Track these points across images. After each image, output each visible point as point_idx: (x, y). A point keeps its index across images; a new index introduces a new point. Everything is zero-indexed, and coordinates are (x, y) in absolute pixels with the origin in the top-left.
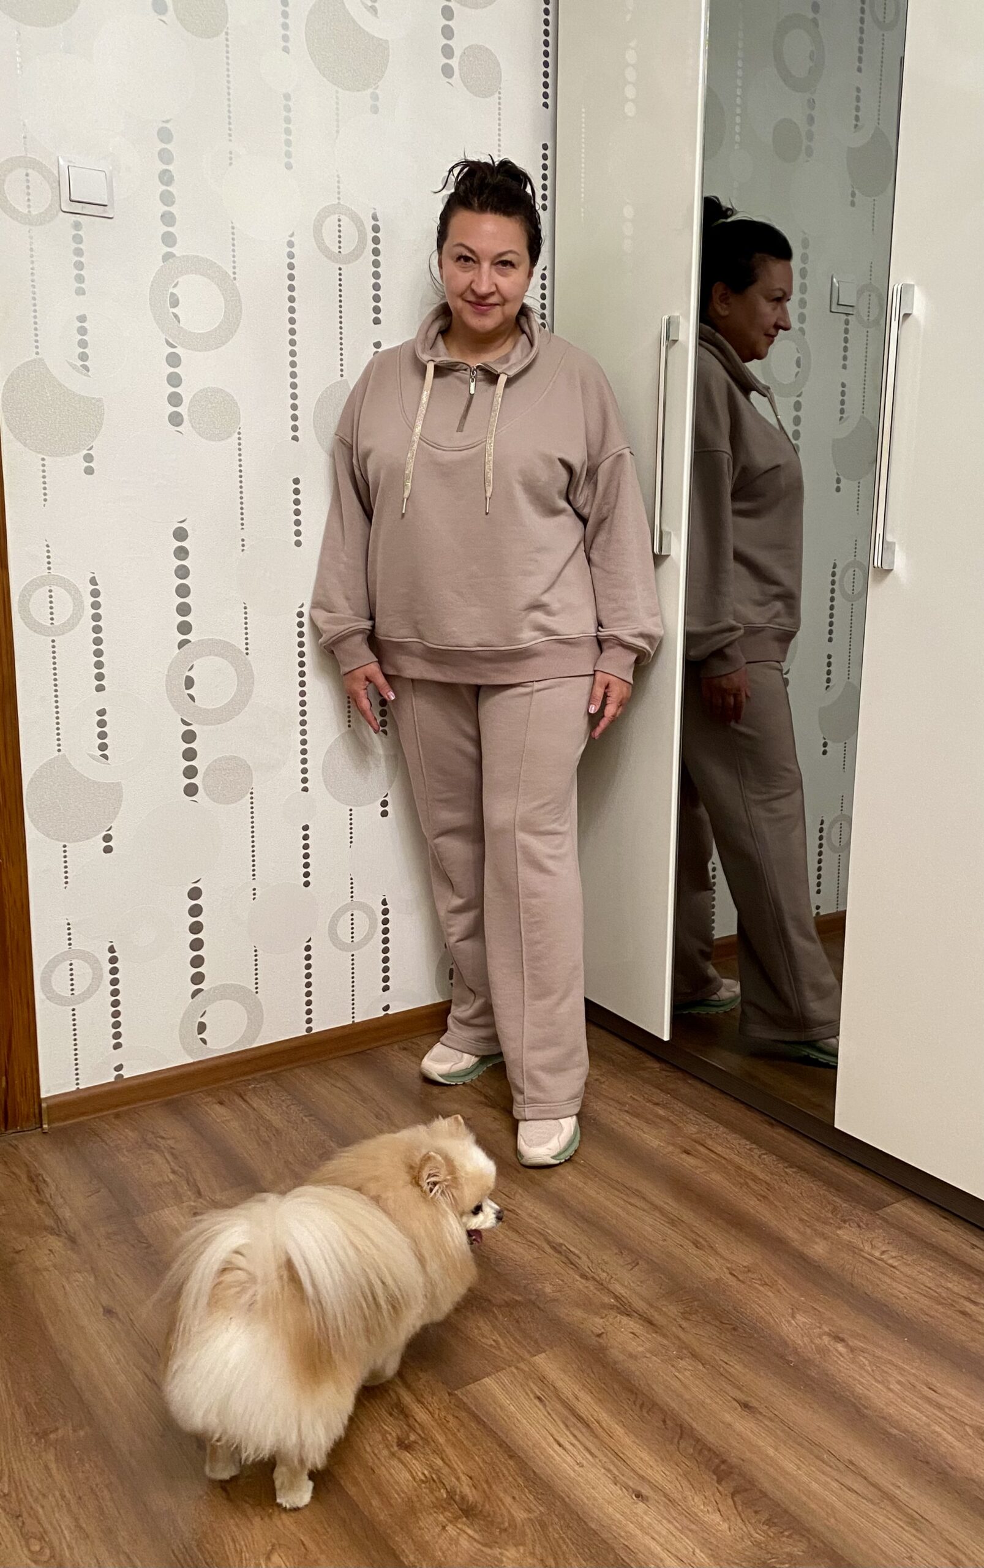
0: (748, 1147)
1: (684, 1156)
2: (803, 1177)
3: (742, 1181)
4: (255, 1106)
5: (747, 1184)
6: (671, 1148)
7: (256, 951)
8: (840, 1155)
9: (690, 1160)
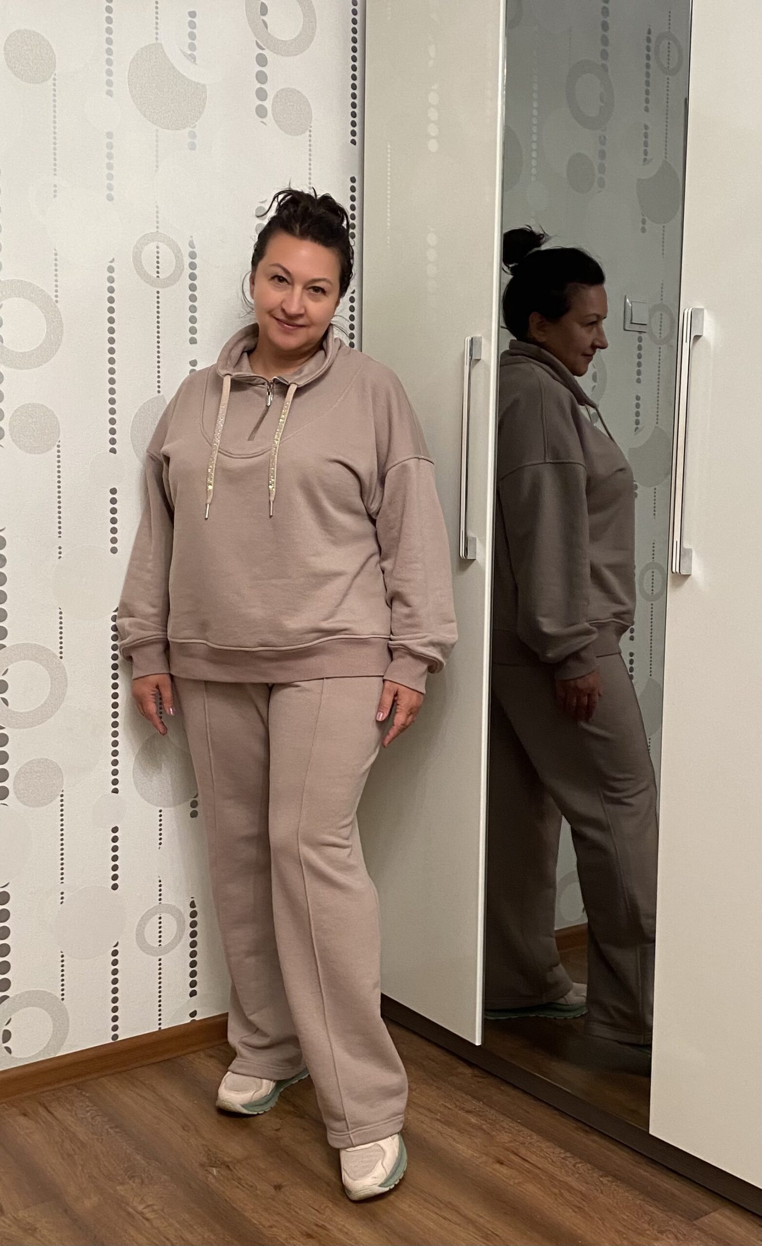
0: (562, 1156)
1: (497, 1166)
2: (618, 1186)
3: (557, 1191)
4: (58, 1116)
5: (561, 1194)
6: (484, 1158)
7: (62, 956)
8: (655, 1162)
9: (504, 1170)
